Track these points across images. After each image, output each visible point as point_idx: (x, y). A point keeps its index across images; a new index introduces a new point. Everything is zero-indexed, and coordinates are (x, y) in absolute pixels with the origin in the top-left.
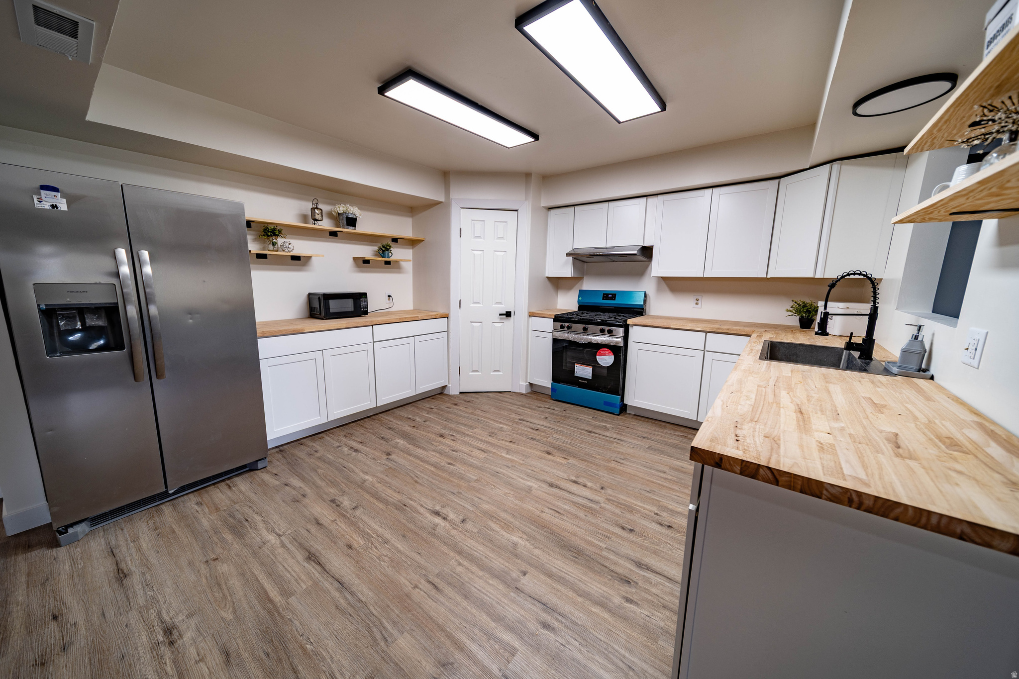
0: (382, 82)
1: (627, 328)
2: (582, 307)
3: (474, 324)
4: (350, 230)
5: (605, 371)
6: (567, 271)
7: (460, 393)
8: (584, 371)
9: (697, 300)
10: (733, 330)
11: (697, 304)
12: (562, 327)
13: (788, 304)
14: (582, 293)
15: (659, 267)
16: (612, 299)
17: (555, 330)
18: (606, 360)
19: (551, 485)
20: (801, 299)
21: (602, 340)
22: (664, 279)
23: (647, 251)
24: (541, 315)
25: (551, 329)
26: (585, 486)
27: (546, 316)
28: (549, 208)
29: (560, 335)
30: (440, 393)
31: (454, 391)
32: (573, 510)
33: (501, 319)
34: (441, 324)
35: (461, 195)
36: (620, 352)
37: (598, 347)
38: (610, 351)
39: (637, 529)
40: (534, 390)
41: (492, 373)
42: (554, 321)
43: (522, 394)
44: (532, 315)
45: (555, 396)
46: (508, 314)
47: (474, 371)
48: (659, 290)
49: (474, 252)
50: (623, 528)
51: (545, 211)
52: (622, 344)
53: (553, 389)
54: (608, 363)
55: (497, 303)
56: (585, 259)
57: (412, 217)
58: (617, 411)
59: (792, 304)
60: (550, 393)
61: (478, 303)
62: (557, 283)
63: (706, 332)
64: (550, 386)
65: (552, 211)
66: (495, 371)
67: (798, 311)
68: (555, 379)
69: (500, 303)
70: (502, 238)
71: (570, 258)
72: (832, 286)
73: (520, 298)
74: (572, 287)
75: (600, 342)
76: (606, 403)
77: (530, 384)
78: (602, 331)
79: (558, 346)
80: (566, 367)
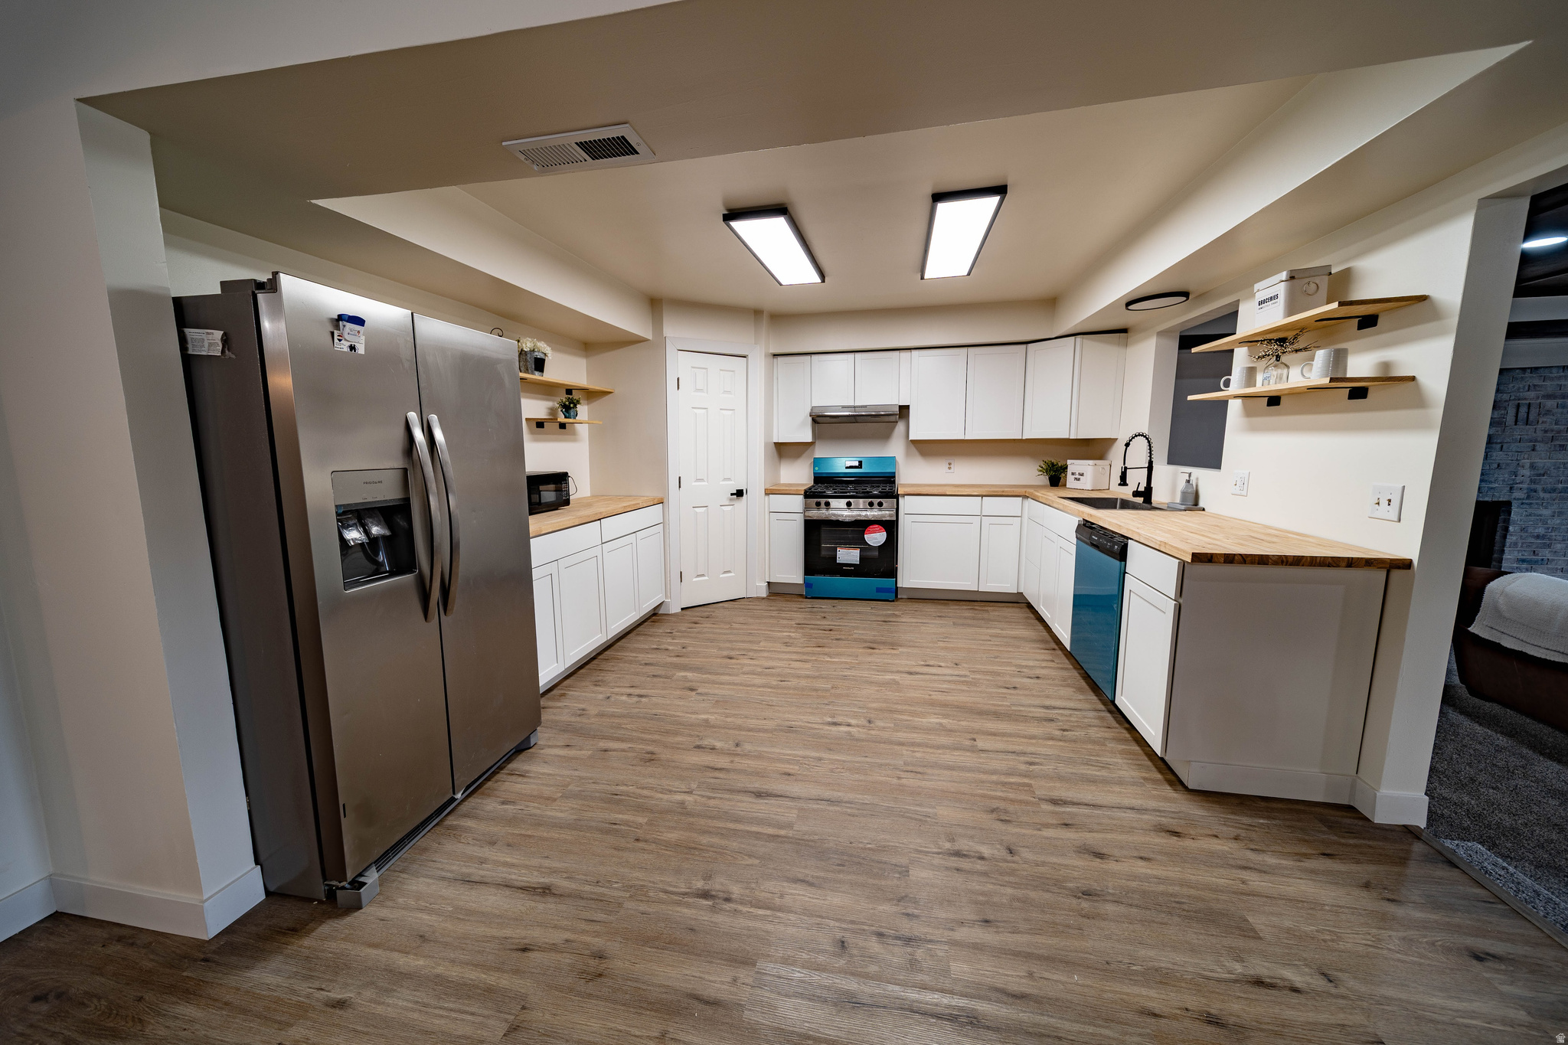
0: (728, 210)
1: (895, 498)
2: (819, 479)
3: (697, 510)
4: (537, 376)
5: (876, 553)
6: (807, 436)
7: (682, 609)
8: (848, 555)
9: (950, 464)
10: (1007, 491)
11: (950, 468)
12: (818, 504)
14: (817, 462)
17: (807, 508)
18: (876, 538)
19: (911, 673)
20: (1048, 459)
21: (874, 515)
22: (921, 442)
23: (904, 410)
24: (783, 492)
25: (799, 509)
26: (940, 666)
27: (792, 492)
28: (774, 355)
29: (813, 515)
30: (655, 616)
31: (675, 608)
32: (953, 686)
33: (731, 500)
34: (654, 513)
35: (677, 332)
36: (891, 527)
37: (863, 525)
38: (881, 527)
39: (1017, 686)
40: (776, 591)
41: (721, 576)
42: (805, 498)
43: (763, 598)
44: (768, 492)
45: (809, 593)
46: (739, 493)
47: (698, 576)
48: (908, 454)
49: (695, 410)
50: (1008, 688)
51: (772, 357)
52: (894, 518)
53: (808, 585)
54: (879, 542)
55: (725, 479)
56: (821, 420)
57: (587, 357)
58: (891, 596)
59: (1040, 463)
60: (801, 590)
61: (702, 480)
62: (784, 451)
63: (982, 496)
64: (801, 581)
65: (780, 359)
66: (725, 572)
67: (1048, 470)
68: (809, 569)
69: (729, 479)
70: (729, 392)
71: (809, 420)
73: (754, 472)
74: (804, 455)
75: (870, 518)
76: (879, 590)
77: (769, 583)
78: (871, 504)
79: (813, 528)
80: (824, 553)
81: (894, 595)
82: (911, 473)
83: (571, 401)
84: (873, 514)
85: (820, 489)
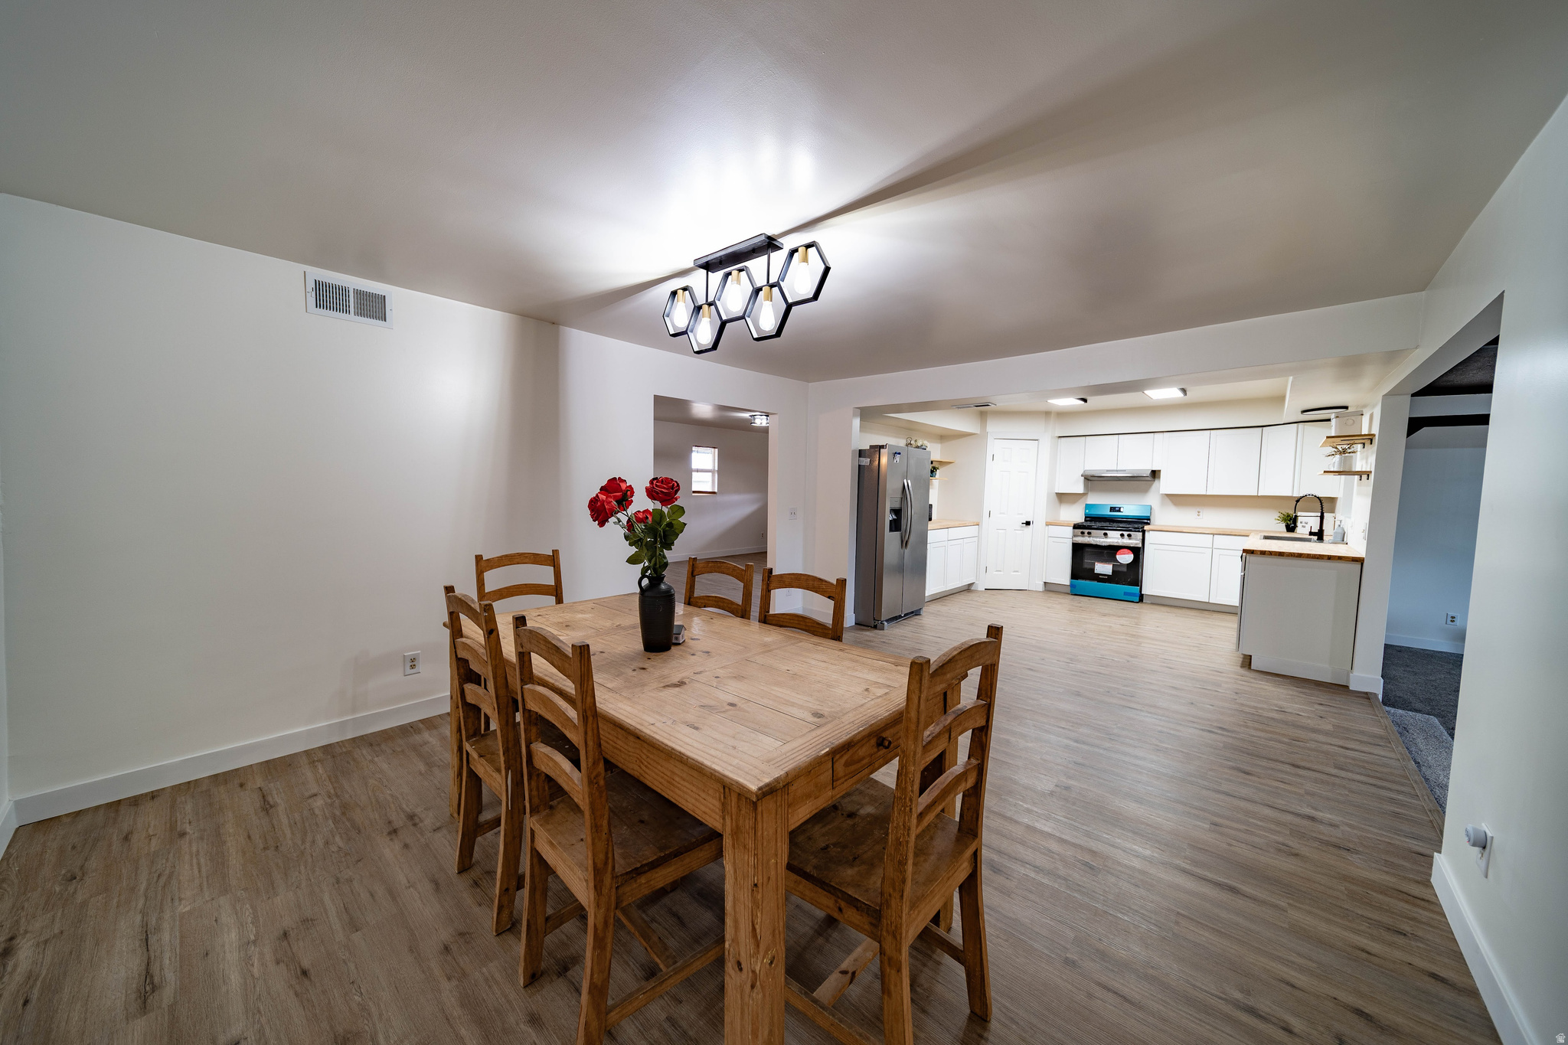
1: (1144, 532)
2: (1089, 518)
3: (1000, 531)
5: (1125, 569)
6: (1079, 488)
7: (986, 589)
8: (1103, 568)
9: (1199, 512)
11: (1199, 515)
12: (1083, 533)
13: (1276, 515)
14: (1088, 506)
15: (1166, 485)
16: (1119, 511)
17: (1075, 536)
18: (1125, 558)
20: (1284, 511)
21: (1124, 543)
22: (1168, 496)
23: (1155, 474)
24: (1058, 524)
25: (1071, 536)
27: (1065, 525)
28: (1060, 438)
29: (1080, 540)
30: (968, 589)
31: (981, 588)
33: (1022, 527)
34: (972, 530)
35: (996, 428)
36: (1137, 552)
37: (1114, 549)
38: (1129, 551)
40: (1050, 588)
41: (1012, 573)
42: (1074, 530)
44: (1048, 524)
45: (1074, 592)
46: (1028, 523)
47: (998, 571)
48: (1162, 503)
49: (1003, 472)
51: (1057, 438)
52: (1140, 545)
53: (1072, 586)
54: (1128, 561)
55: (1019, 513)
56: (1092, 478)
57: (941, 443)
58: (1137, 599)
59: (1279, 515)
60: (1068, 590)
61: (1004, 513)
62: (1063, 498)
63: (1214, 534)
64: (1068, 584)
65: (1063, 440)
66: (1014, 572)
67: (1284, 520)
68: (1076, 574)
69: (1021, 514)
70: (1025, 462)
71: (1083, 478)
72: (1298, 501)
73: (1039, 509)
74: (1080, 501)
75: (1121, 544)
76: (1126, 594)
77: (1045, 583)
78: (1122, 535)
79: (1078, 549)
80: (1086, 566)
81: (1141, 598)
82: (1163, 517)
83: (934, 468)
84: (1126, 541)
85: (1089, 524)
